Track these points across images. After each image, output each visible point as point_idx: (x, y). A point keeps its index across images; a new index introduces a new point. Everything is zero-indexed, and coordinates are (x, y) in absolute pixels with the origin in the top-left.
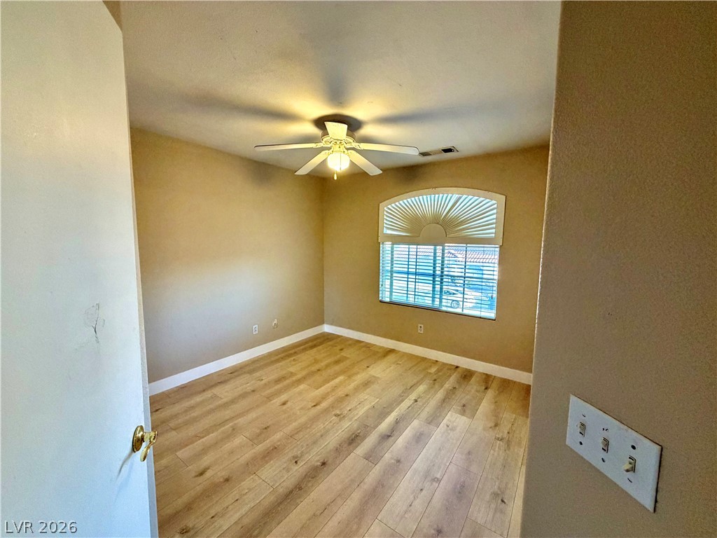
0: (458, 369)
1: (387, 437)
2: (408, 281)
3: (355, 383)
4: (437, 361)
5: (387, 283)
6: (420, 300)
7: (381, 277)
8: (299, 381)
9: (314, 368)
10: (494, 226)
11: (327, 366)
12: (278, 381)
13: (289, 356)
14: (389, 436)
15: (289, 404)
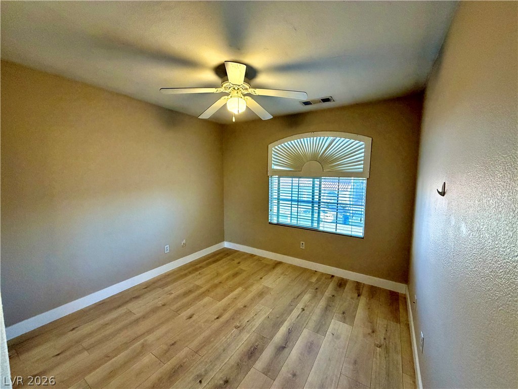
0: (334, 279)
1: (281, 348)
2: (291, 207)
3: (252, 293)
4: (316, 271)
5: (274, 209)
6: (301, 222)
7: (270, 203)
8: (204, 294)
9: (216, 281)
10: (362, 162)
11: (227, 279)
12: (186, 294)
13: (196, 270)
14: (284, 348)
15: (195, 317)
